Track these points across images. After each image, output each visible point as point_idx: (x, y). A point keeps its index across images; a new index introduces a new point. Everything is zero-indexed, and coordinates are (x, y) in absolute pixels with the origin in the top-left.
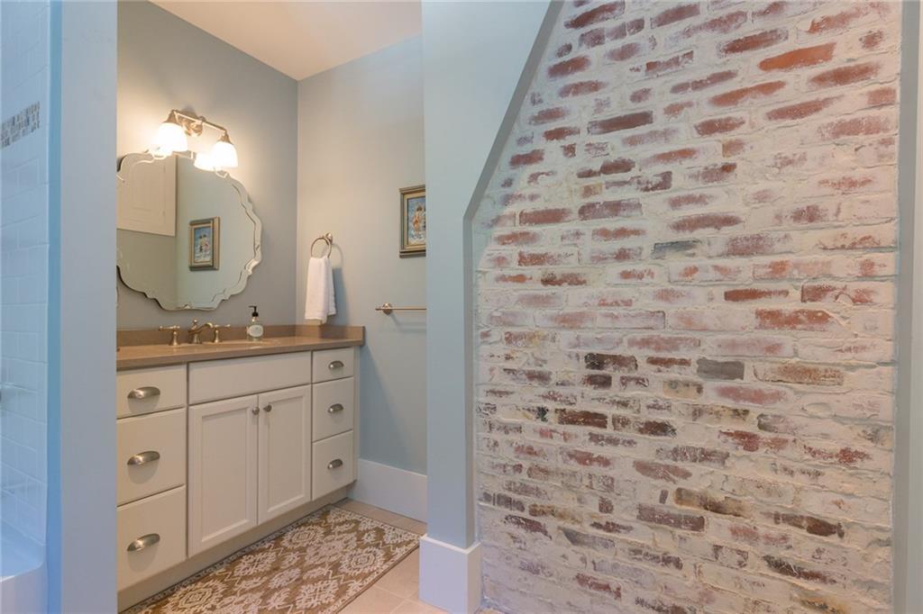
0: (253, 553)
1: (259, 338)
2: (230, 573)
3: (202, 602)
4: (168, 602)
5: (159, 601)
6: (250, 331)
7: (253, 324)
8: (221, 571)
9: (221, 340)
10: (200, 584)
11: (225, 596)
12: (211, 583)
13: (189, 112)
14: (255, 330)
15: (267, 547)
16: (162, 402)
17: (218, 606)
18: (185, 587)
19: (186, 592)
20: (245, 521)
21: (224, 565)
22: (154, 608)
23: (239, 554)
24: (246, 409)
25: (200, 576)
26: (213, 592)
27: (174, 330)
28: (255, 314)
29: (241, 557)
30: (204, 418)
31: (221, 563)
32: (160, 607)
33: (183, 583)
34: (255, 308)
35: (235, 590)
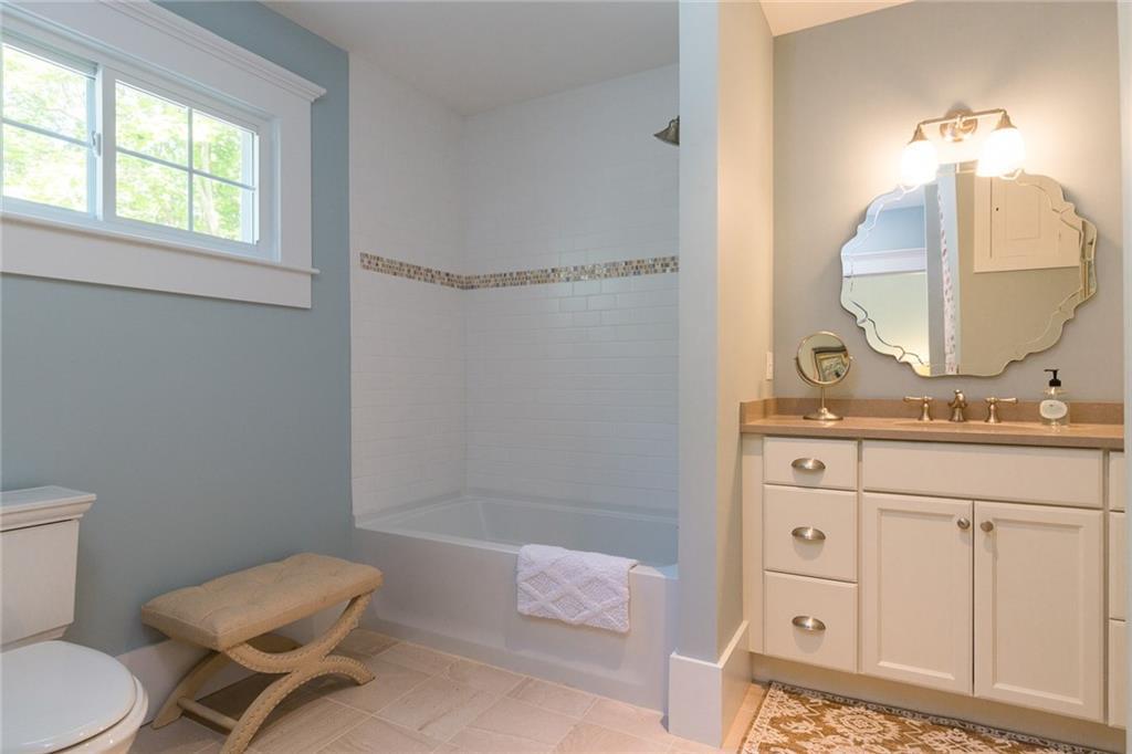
0: (972, 733)
1: (1061, 421)
2: (920, 732)
3: (859, 731)
4: (839, 708)
5: (835, 702)
6: (1045, 409)
7: (1051, 397)
8: (914, 722)
9: (999, 419)
10: (882, 716)
11: (883, 745)
12: (889, 724)
13: (960, 111)
14: (1052, 408)
15: (999, 741)
16: (827, 478)
17: (866, 745)
18: (867, 709)
19: (862, 714)
20: (950, 676)
21: (926, 721)
22: (824, 704)
23: (953, 723)
24: (951, 516)
25: (889, 712)
26: (879, 732)
27: (924, 402)
28: (1055, 383)
29: (953, 728)
30: (883, 511)
31: (925, 716)
32: (829, 706)
33: (869, 706)
34: (1055, 372)
35: (899, 747)
